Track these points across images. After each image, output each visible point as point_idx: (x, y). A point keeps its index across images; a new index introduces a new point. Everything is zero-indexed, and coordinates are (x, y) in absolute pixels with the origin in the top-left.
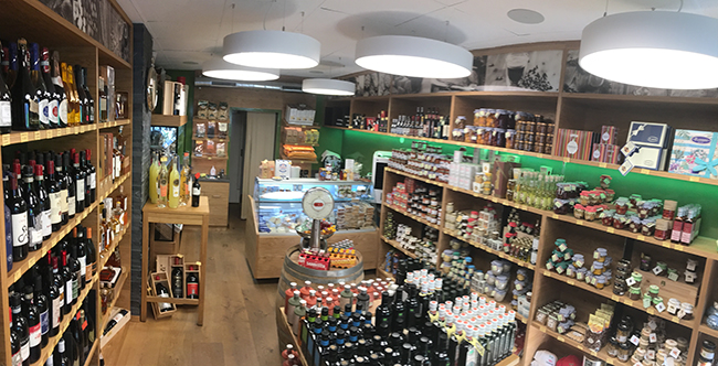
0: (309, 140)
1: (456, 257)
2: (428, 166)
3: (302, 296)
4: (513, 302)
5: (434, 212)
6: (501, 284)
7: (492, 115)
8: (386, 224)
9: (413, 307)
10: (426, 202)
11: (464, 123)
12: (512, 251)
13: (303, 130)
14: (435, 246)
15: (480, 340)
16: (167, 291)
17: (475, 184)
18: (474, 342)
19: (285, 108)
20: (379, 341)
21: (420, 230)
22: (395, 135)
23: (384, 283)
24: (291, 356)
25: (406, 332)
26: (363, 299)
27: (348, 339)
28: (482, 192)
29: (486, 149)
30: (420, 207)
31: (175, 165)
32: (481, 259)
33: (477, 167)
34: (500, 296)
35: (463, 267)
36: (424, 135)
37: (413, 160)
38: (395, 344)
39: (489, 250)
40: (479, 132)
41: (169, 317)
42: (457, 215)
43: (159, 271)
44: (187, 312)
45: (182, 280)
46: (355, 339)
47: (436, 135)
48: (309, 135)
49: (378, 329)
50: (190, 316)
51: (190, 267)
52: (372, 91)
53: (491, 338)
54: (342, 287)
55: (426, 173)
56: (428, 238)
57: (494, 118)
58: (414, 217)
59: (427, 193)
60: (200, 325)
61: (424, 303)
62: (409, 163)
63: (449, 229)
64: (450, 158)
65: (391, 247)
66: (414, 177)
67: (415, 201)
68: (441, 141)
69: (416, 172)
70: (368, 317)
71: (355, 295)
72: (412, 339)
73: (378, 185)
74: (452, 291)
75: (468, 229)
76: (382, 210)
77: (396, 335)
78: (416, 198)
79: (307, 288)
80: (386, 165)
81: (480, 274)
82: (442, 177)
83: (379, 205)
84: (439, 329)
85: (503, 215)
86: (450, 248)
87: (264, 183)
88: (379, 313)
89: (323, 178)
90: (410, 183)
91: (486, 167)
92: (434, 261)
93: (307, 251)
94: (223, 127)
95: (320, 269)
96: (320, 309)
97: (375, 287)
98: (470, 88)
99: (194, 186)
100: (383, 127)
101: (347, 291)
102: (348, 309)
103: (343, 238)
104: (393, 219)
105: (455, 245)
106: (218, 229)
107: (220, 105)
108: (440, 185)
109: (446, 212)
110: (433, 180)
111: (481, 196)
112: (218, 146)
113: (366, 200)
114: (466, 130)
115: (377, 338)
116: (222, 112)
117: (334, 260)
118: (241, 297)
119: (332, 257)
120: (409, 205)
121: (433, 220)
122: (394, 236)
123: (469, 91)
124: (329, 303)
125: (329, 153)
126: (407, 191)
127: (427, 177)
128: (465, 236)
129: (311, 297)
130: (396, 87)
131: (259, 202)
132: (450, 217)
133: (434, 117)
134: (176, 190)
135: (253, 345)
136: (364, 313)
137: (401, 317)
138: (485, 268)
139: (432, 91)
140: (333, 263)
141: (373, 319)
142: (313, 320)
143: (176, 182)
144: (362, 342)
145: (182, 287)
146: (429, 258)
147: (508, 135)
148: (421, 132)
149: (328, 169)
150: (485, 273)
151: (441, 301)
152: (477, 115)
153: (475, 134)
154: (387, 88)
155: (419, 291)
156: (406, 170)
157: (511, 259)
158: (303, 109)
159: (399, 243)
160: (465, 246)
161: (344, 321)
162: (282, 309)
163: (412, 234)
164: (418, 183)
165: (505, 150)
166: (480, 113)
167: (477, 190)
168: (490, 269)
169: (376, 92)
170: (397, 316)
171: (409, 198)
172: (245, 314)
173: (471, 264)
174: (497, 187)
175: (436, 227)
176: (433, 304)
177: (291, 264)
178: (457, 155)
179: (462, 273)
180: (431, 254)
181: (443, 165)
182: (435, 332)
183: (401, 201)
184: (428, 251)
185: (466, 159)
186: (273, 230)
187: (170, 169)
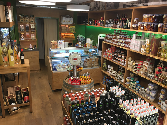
0: (71, 31)
1: (132, 80)
2: (121, 41)
3: (70, 96)
4: (159, 103)
5: (123, 61)
6: (153, 94)
7: (151, 17)
8: (103, 65)
9: (112, 101)
10: (120, 56)
11: (138, 21)
12: (159, 80)
13: (69, 26)
14: (123, 75)
15: (141, 118)
16: (14, 102)
17: (142, 49)
18: (138, 119)
19: (60, 17)
20: (99, 114)
21: (117, 68)
22: (107, 28)
23: (101, 90)
24: (67, 119)
25: (109, 110)
26: (93, 97)
27: (86, 113)
28: (145, 53)
29: (148, 32)
30: (117, 58)
31: (10, 46)
32: (144, 82)
33: (143, 41)
34: (152, 99)
35: (135, 85)
36: (120, 27)
37: (114, 38)
38: (105, 115)
39: (147, 79)
40: (145, 25)
41: (17, 113)
42: (133, 62)
43: (9, 95)
44: (25, 109)
45: (21, 96)
46: (89, 112)
47: (125, 27)
48: (71, 29)
49: (98, 109)
50: (27, 110)
51: (24, 90)
52: (97, 8)
53: (146, 118)
54: (85, 92)
55: (120, 44)
56: (121, 71)
57: (153, 18)
58: (114, 62)
59: (120, 52)
60: (31, 112)
61: (117, 100)
62: (113, 39)
63: (129, 68)
64: (131, 37)
65: (105, 74)
66: (115, 45)
67: (115, 56)
68: (127, 30)
69: (116, 43)
70: (95, 104)
71: (90, 95)
72: (111, 114)
73: (100, 49)
74: (129, 96)
75: (138, 69)
76: (102, 59)
77: (105, 112)
78: (116, 54)
79: (72, 93)
80: (103, 40)
81: (143, 88)
82: (127, 46)
83: (100, 57)
84: (123, 111)
85: (155, 63)
86: (130, 76)
87: (53, 50)
88: (98, 103)
89: (78, 47)
90: (113, 48)
91: (148, 41)
92: (123, 81)
93: (72, 78)
94: (33, 26)
95: (77, 85)
96: (76, 101)
97: (98, 92)
98: (141, 5)
99: (21, 55)
100: (102, 24)
101: (86, 94)
102: (87, 101)
103: (86, 71)
104: (106, 63)
105: (132, 75)
106: (36, 71)
107: (30, 16)
108: (126, 49)
109: (128, 61)
110: (123, 47)
111: (144, 54)
112: (32, 35)
113: (95, 55)
114: (139, 25)
115: (98, 112)
116: (31, 19)
117: (82, 81)
118: (48, 98)
119: (81, 80)
120: (113, 57)
121: (123, 64)
122: (106, 70)
123: (141, 6)
124: (80, 99)
125: (80, 36)
126: (112, 51)
127: (120, 45)
128: (137, 71)
129: (73, 97)
130: (107, 6)
131: (52, 59)
132: (130, 63)
133: (124, 19)
134: (12, 58)
135: (53, 116)
136: (93, 102)
137: (107, 105)
138: (146, 86)
139: (124, 7)
140: (82, 82)
141: (97, 105)
142: (73, 106)
143: (12, 54)
144: (92, 114)
145: (21, 99)
146: (120, 79)
147: (159, 26)
148: (118, 26)
149: (80, 43)
150: (145, 89)
151: (124, 100)
152: (144, 17)
153: (143, 26)
154: (104, 7)
155: (115, 95)
156: (112, 42)
157: (158, 83)
158: (68, 17)
159: (108, 73)
160: (136, 76)
161: (85, 106)
162: (62, 102)
163: (114, 69)
164: (117, 48)
165: (157, 33)
166: (146, 16)
167: (143, 51)
168: (148, 87)
169: (99, 9)
170: (106, 105)
171: (113, 55)
172: (50, 105)
173: (139, 84)
174: (152, 50)
175: (124, 67)
176: (121, 101)
177: (66, 84)
178: (134, 36)
179: (135, 87)
180: (122, 78)
181: (128, 40)
182: (121, 112)
183: (109, 55)
184: (120, 77)
185: (138, 37)
186: (59, 70)
187: (8, 48)
